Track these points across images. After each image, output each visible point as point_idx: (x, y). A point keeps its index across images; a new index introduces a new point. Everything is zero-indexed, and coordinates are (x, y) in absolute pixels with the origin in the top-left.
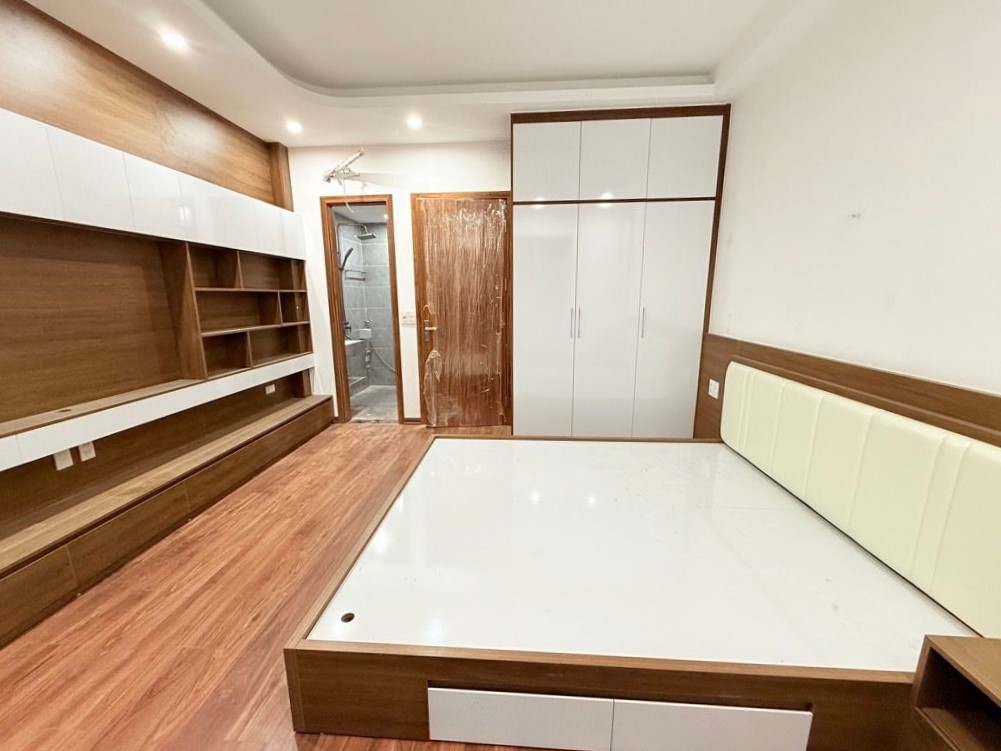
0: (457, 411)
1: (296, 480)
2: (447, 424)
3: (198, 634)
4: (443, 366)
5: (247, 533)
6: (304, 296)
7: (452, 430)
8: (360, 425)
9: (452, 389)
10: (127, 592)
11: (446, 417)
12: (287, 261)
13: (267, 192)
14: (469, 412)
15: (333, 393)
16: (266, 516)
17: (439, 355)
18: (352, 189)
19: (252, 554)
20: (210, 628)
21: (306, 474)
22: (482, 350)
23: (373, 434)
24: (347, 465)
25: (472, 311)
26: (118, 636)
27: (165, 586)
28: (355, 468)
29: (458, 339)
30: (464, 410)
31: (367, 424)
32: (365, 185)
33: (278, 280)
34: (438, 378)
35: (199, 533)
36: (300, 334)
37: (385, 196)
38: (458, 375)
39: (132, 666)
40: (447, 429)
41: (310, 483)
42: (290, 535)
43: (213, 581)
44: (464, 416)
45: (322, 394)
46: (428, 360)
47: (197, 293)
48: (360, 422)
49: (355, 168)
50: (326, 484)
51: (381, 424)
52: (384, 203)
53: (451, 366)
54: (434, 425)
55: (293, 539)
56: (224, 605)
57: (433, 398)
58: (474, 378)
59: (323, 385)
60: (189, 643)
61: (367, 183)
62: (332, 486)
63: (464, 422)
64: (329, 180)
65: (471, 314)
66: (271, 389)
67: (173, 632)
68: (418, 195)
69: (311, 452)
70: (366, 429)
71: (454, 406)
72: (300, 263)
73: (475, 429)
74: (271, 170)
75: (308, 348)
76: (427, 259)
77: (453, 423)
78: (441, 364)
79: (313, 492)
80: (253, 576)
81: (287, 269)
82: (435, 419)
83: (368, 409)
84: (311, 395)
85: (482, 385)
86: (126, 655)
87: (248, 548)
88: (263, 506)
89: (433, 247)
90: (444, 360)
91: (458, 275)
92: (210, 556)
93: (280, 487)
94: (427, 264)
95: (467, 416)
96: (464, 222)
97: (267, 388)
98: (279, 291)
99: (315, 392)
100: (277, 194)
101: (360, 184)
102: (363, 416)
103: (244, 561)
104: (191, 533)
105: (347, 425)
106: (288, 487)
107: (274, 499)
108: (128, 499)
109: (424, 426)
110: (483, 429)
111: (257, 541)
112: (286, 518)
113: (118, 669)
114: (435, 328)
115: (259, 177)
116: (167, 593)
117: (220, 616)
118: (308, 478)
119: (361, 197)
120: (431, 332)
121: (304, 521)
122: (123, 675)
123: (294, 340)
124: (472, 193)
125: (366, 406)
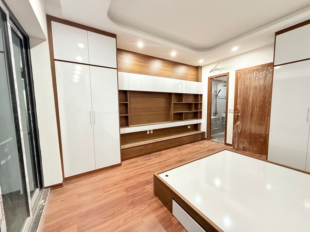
0: (246, 145)
1: (187, 150)
2: (242, 149)
3: (153, 169)
4: (242, 128)
5: (170, 157)
6: (201, 104)
7: (243, 151)
8: (212, 142)
9: (245, 136)
10: (149, 158)
11: (241, 146)
12: (198, 95)
13: (195, 79)
14: (252, 147)
15: (206, 131)
16: (176, 155)
17: (240, 123)
18: (217, 73)
19: (169, 161)
20: (155, 169)
21: (189, 149)
22: (261, 124)
23: (214, 145)
24: (200, 151)
25: (256, 109)
26: (144, 164)
27: (153, 160)
28: (202, 152)
29: (249, 119)
30: (250, 145)
31: (214, 142)
32: (221, 71)
33: (195, 100)
34: (239, 132)
35: (163, 153)
36: (199, 114)
37: (227, 73)
38: (248, 132)
39: (143, 169)
40: (241, 151)
41: (189, 152)
42: (177, 160)
43: (160, 162)
44: (249, 148)
45: (203, 131)
46: (236, 125)
47: (174, 103)
48: (213, 141)
49: (218, 67)
50: (192, 153)
51: (218, 143)
52: (226, 75)
53: (245, 128)
54: (236, 148)
55: (177, 161)
56: (158, 167)
57: (236, 138)
58: (255, 134)
59: (204, 128)
60: (151, 170)
61: (222, 71)
62: (193, 154)
63: (249, 150)
64: (211, 72)
65: (256, 110)
66: (189, 127)
67: (150, 167)
68: (238, 70)
69: (194, 145)
70: (213, 143)
71: (245, 143)
72: (201, 95)
73: (254, 154)
74: (197, 73)
75: (201, 118)
76: (239, 91)
77: (244, 149)
78: (241, 127)
79: (188, 154)
80: (166, 165)
81: (198, 97)
82: (237, 146)
83: (218, 138)
84: (200, 130)
85: (259, 137)
86: (143, 167)
87: (169, 159)
88: (177, 153)
89: (241, 87)
90: (242, 126)
91: (251, 95)
92: (162, 158)
93: (182, 150)
94: (239, 93)
95: (251, 148)
96: (256, 77)
97: (188, 127)
98: (193, 103)
99: (201, 130)
100: (198, 79)
101: (220, 71)
102: (215, 140)
103: (166, 161)
104: (162, 153)
105: (209, 141)
106: (183, 151)
107: (179, 152)
108: (154, 142)
109: (233, 147)
110: (257, 155)
111: (171, 159)
112: (179, 157)
113: (141, 168)
114: (239, 114)
115: (193, 75)
116: (153, 161)
117: (157, 168)
118: (189, 151)
119: (219, 75)
120: (238, 115)
121: (181, 159)
122: (142, 169)
123: (197, 115)
124: (261, 65)
125: (218, 137)
